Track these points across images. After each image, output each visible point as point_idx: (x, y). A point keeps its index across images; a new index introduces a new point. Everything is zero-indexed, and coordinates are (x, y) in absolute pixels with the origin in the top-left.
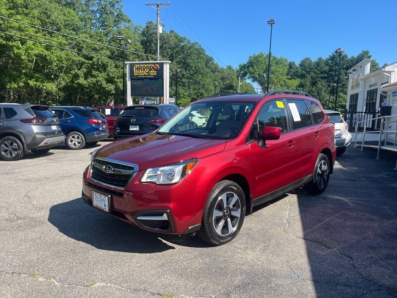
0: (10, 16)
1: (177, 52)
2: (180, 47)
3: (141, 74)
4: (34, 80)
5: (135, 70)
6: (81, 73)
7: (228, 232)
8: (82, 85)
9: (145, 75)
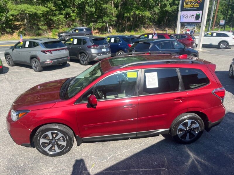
3: (188, 7)
4: (139, 10)
5: (184, 4)
6: (168, 3)
7: (55, 152)
8: (167, 11)
9: (191, 8)
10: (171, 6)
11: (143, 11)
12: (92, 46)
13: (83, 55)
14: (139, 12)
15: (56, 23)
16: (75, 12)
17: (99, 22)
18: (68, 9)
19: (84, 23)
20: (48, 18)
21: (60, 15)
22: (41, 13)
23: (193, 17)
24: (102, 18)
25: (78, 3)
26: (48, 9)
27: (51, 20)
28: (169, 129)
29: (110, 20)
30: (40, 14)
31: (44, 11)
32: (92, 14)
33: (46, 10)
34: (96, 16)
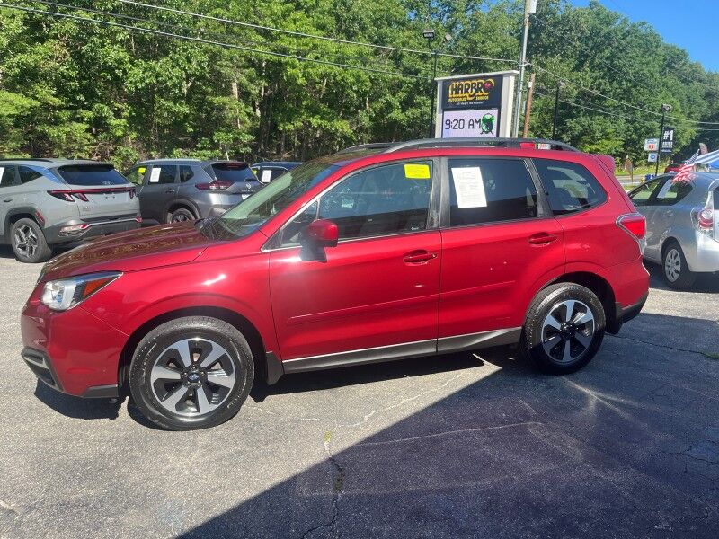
0: (287, 13)
1: (597, 46)
2: (602, 33)
3: (459, 100)
4: (318, 116)
5: (450, 91)
6: (395, 101)
7: (199, 411)
8: (395, 122)
9: (467, 101)
10: (404, 110)
11: (331, 120)
12: (212, 184)
13: (181, 214)
14: (319, 122)
15: (60, 147)
16: (126, 114)
17: (199, 146)
18: (102, 106)
19: (152, 150)
20: (34, 131)
21: (74, 123)
22: (13, 113)
23: (477, 125)
24: (209, 134)
25: (133, 89)
26: (35, 103)
27: (43, 136)
28: (520, 328)
29: (236, 140)
30: (10, 116)
31: (22, 107)
32: (178, 123)
33: (28, 106)
34: (191, 130)
